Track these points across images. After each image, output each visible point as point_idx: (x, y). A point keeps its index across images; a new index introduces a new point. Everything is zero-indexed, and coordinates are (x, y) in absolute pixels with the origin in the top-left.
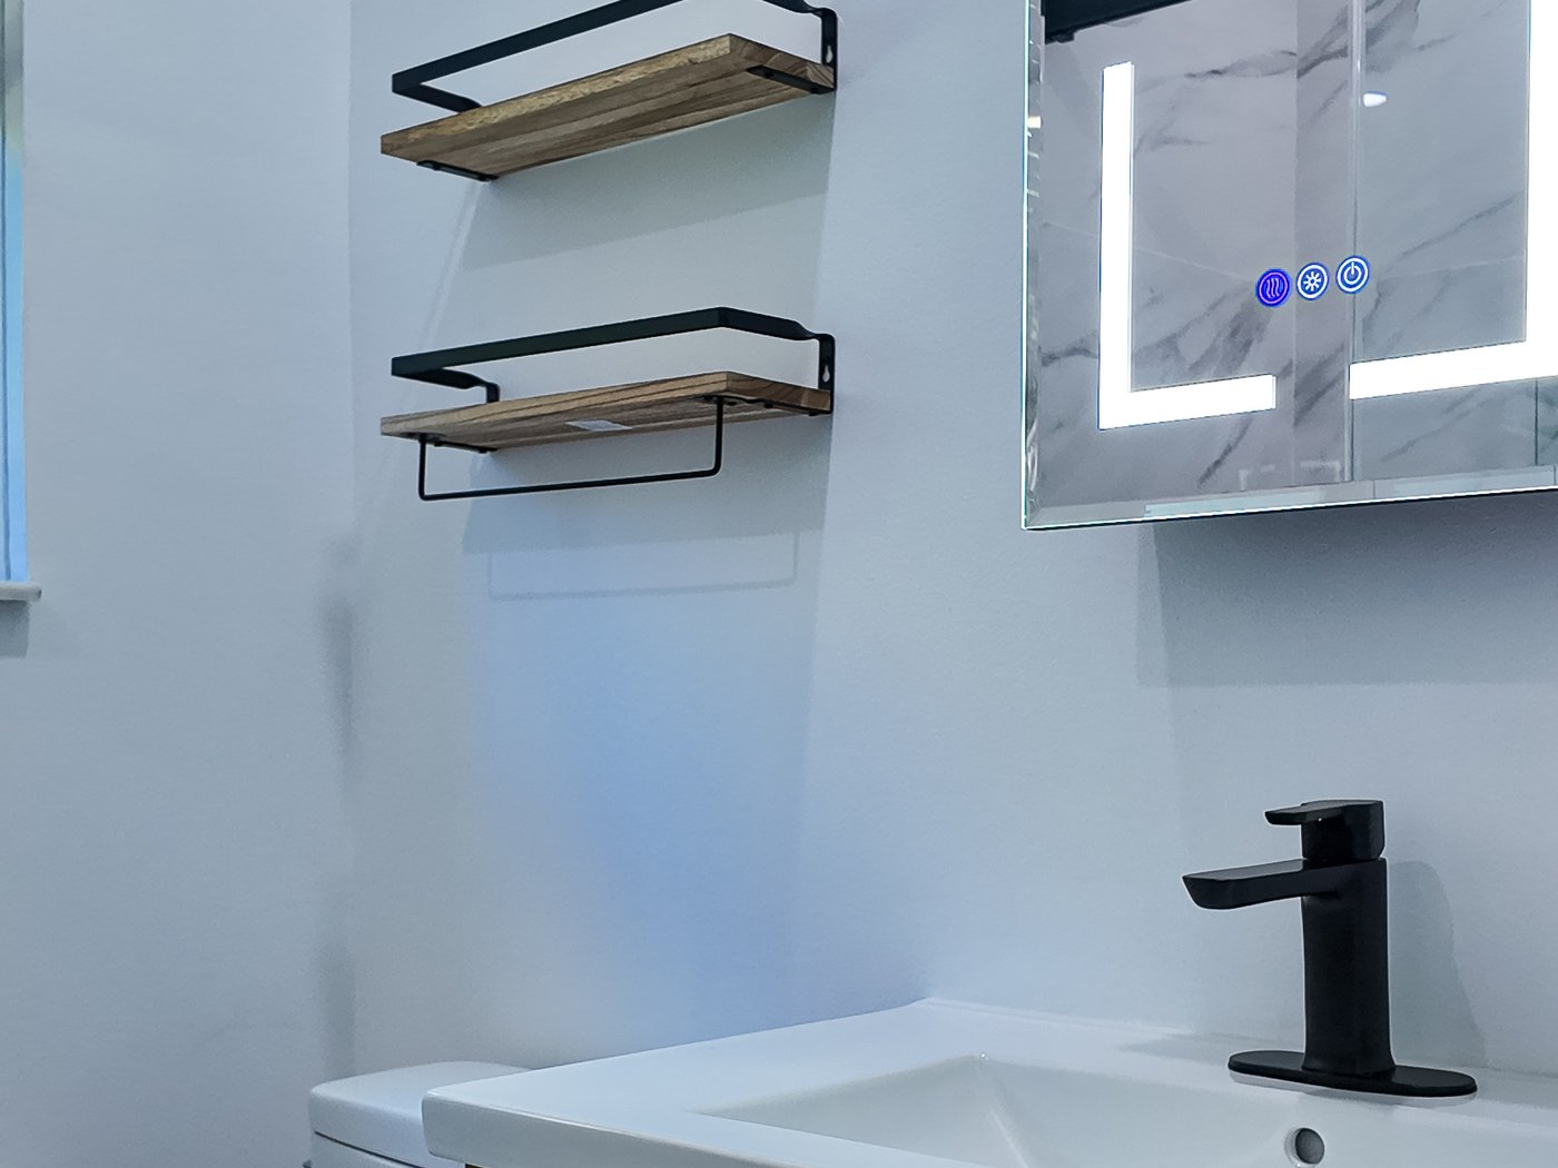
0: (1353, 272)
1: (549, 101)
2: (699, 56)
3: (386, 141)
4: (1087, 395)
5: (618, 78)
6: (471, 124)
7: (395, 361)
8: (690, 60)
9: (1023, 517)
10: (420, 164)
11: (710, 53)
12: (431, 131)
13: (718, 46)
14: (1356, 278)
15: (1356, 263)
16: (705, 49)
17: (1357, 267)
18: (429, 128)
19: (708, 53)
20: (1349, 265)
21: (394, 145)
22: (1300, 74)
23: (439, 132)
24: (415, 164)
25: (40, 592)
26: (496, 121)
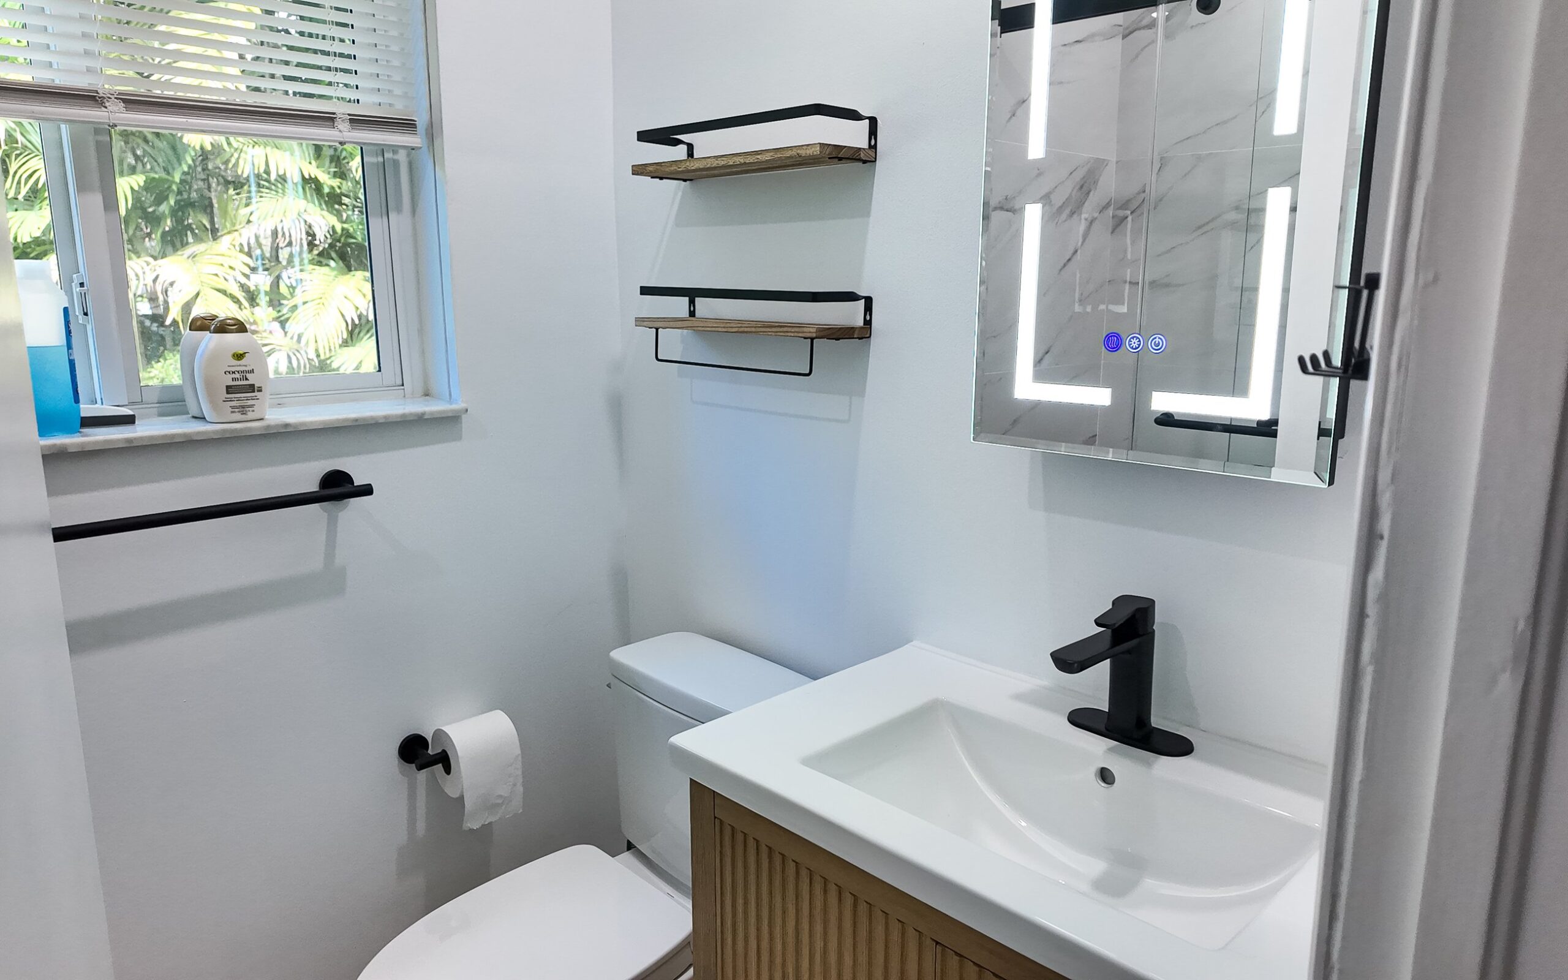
0: (1157, 342)
1: (721, 162)
2: (802, 152)
3: (634, 168)
4: (1007, 379)
5: (759, 157)
6: (680, 168)
7: (642, 288)
8: (798, 154)
9: (972, 435)
10: (652, 178)
11: (809, 152)
12: (658, 167)
13: (813, 149)
14: (1158, 346)
15: (1159, 338)
16: (806, 149)
17: (1160, 340)
18: (658, 166)
19: (808, 152)
20: (1155, 338)
21: (639, 170)
22: (1124, 37)
23: (662, 169)
24: (650, 178)
25: (467, 410)
26: (693, 168)
